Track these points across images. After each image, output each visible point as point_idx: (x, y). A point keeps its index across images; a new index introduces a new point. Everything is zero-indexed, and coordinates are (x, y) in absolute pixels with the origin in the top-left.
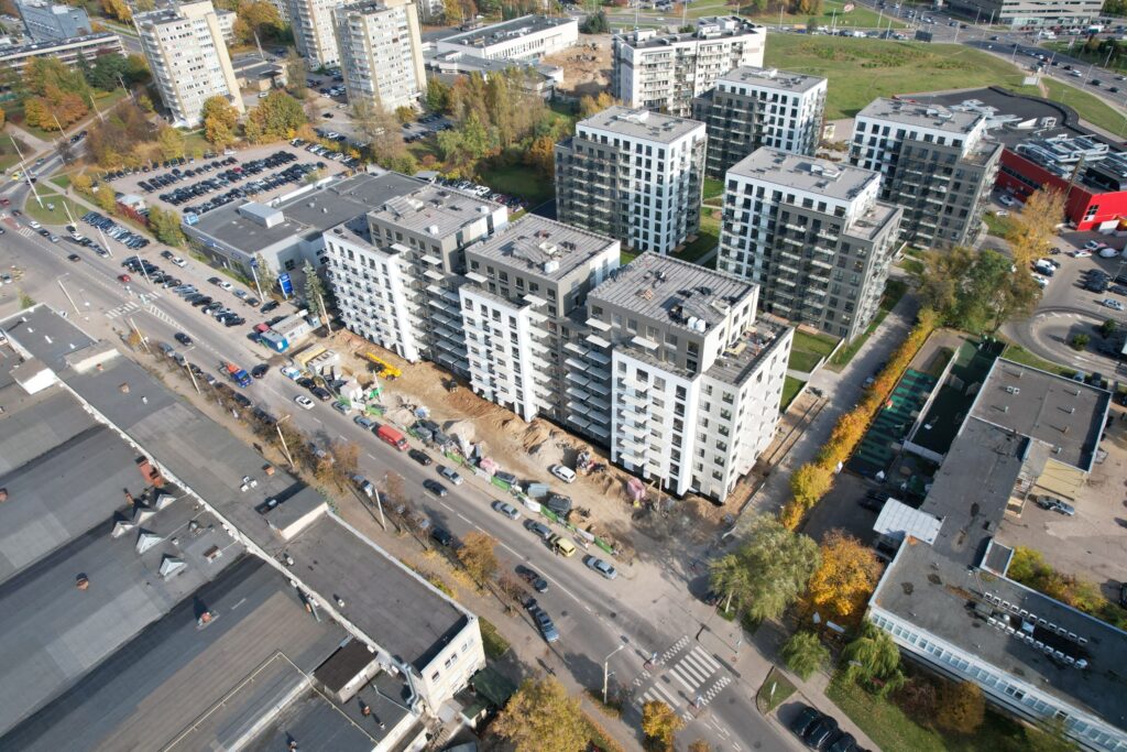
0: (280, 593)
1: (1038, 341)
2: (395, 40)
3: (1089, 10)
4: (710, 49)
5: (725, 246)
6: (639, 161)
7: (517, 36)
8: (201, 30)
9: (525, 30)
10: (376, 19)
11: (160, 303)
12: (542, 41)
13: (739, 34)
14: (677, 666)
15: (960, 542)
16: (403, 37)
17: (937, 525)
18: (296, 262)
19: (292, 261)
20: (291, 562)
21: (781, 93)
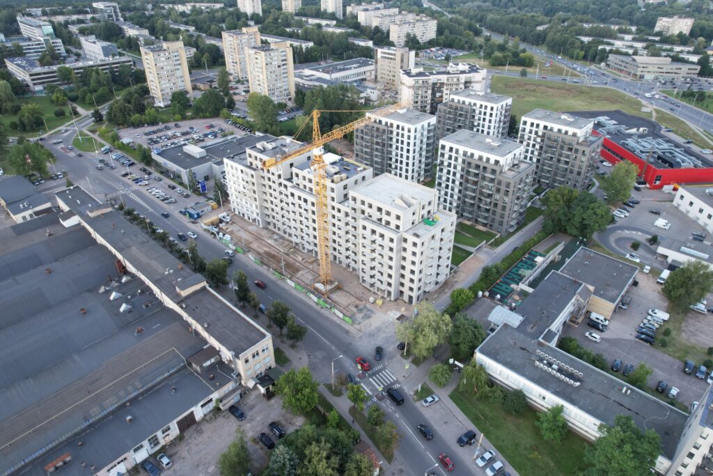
0: (177, 322)
1: (613, 245)
2: (279, 66)
3: (690, 74)
4: (452, 80)
5: (439, 181)
6: (398, 134)
7: (350, 68)
8: (175, 56)
9: (355, 65)
10: (270, 55)
11: (136, 192)
12: (365, 72)
13: (470, 72)
14: (374, 377)
15: (532, 328)
16: (283, 65)
17: (521, 318)
18: (210, 176)
19: (208, 176)
20: (184, 306)
21: (484, 104)
